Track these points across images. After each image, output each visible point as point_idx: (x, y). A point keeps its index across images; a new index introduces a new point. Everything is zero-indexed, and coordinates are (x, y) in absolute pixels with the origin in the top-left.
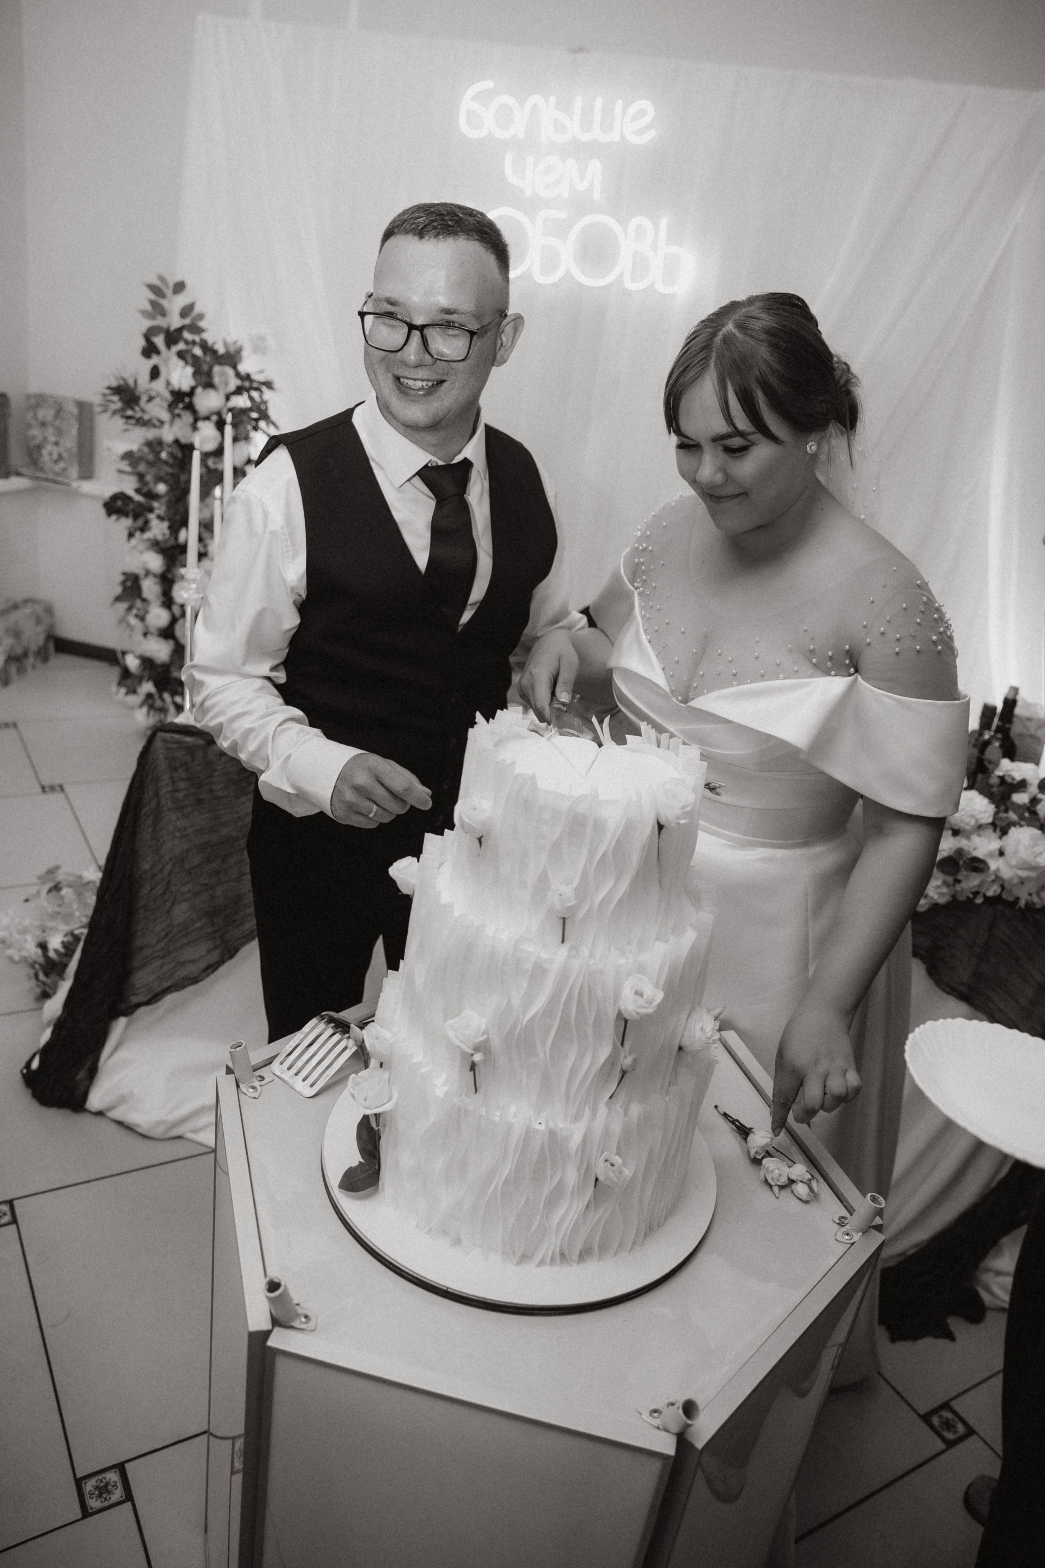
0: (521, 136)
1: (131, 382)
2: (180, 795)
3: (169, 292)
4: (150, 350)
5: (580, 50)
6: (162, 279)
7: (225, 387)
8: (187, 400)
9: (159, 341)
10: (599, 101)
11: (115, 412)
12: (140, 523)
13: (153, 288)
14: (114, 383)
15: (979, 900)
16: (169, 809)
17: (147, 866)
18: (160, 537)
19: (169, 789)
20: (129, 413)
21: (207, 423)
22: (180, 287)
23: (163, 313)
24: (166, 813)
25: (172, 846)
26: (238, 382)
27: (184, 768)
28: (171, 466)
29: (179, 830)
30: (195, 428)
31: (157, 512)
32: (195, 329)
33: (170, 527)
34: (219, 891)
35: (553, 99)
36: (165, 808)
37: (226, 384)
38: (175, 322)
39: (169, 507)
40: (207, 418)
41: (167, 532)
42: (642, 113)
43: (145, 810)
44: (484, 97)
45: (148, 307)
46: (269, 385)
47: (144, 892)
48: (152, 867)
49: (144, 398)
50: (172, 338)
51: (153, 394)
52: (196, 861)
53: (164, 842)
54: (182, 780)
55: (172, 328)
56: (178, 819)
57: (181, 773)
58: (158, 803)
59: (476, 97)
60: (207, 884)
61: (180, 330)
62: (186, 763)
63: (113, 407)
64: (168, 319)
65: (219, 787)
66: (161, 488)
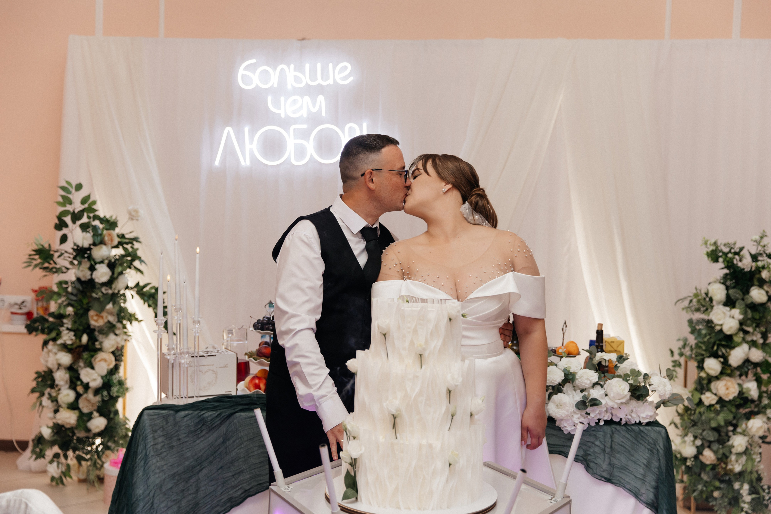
0: (275, 85)
1: (46, 246)
2: (159, 447)
3: (73, 191)
4: (61, 225)
5: (303, 39)
6: (68, 183)
7: (111, 243)
8: (88, 252)
9: (68, 219)
10: (319, 65)
11: (36, 266)
12: (53, 335)
13: (63, 188)
14: (36, 248)
15: (602, 423)
16: (152, 456)
17: (141, 492)
18: (69, 342)
19: (152, 443)
20: (46, 265)
21: (102, 265)
22: (79, 187)
23: (70, 203)
24: (150, 459)
25: (155, 479)
26: (119, 240)
27: (161, 429)
28: (75, 295)
29: (159, 468)
30: (92, 269)
31: (66, 326)
32: (91, 210)
33: (75, 335)
34: (184, 503)
35: (292, 66)
36: (150, 456)
37: (112, 240)
38: (78, 207)
39: (75, 322)
40: (102, 262)
41: (74, 338)
42: (345, 68)
43: (139, 458)
44: (252, 68)
45: (60, 199)
46: (136, 239)
47: (139, 509)
48: (143, 493)
49: (56, 255)
50: (76, 217)
51: (63, 252)
52: (170, 485)
53: (150, 476)
54: (160, 437)
55: (76, 211)
56: (157, 461)
57: (159, 433)
58: (146, 453)
59: (246, 69)
60: (176, 500)
61: (83, 211)
62: (162, 427)
63: (35, 262)
64: (73, 205)
65: (184, 436)
66: (70, 310)
